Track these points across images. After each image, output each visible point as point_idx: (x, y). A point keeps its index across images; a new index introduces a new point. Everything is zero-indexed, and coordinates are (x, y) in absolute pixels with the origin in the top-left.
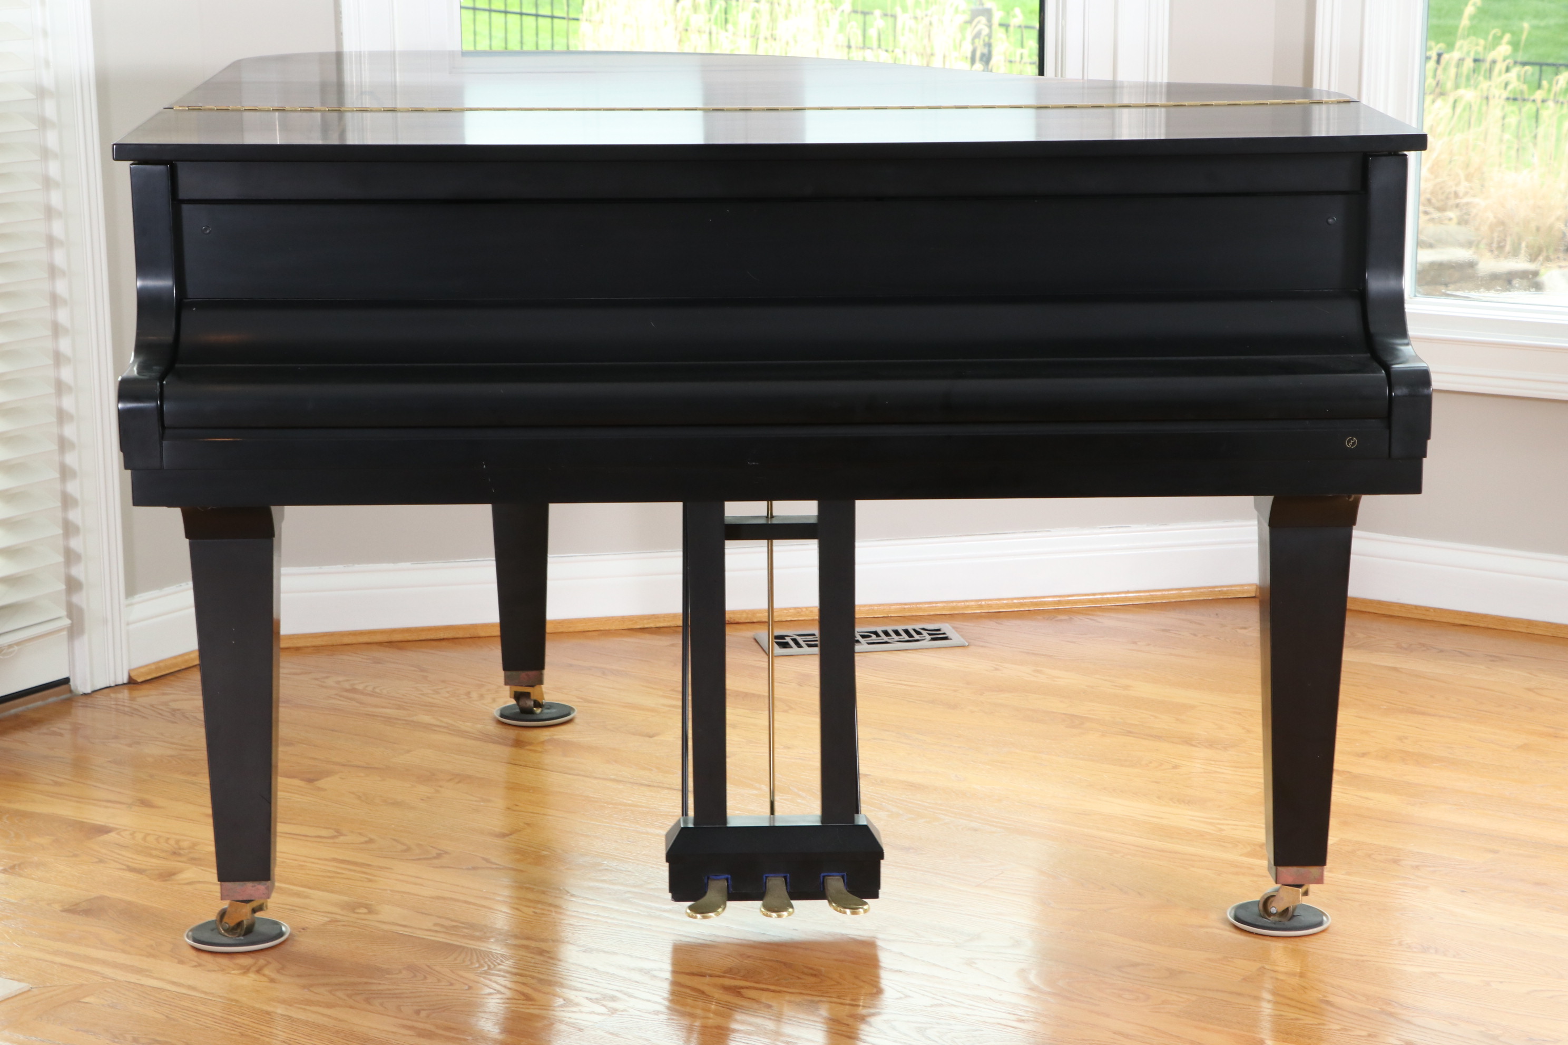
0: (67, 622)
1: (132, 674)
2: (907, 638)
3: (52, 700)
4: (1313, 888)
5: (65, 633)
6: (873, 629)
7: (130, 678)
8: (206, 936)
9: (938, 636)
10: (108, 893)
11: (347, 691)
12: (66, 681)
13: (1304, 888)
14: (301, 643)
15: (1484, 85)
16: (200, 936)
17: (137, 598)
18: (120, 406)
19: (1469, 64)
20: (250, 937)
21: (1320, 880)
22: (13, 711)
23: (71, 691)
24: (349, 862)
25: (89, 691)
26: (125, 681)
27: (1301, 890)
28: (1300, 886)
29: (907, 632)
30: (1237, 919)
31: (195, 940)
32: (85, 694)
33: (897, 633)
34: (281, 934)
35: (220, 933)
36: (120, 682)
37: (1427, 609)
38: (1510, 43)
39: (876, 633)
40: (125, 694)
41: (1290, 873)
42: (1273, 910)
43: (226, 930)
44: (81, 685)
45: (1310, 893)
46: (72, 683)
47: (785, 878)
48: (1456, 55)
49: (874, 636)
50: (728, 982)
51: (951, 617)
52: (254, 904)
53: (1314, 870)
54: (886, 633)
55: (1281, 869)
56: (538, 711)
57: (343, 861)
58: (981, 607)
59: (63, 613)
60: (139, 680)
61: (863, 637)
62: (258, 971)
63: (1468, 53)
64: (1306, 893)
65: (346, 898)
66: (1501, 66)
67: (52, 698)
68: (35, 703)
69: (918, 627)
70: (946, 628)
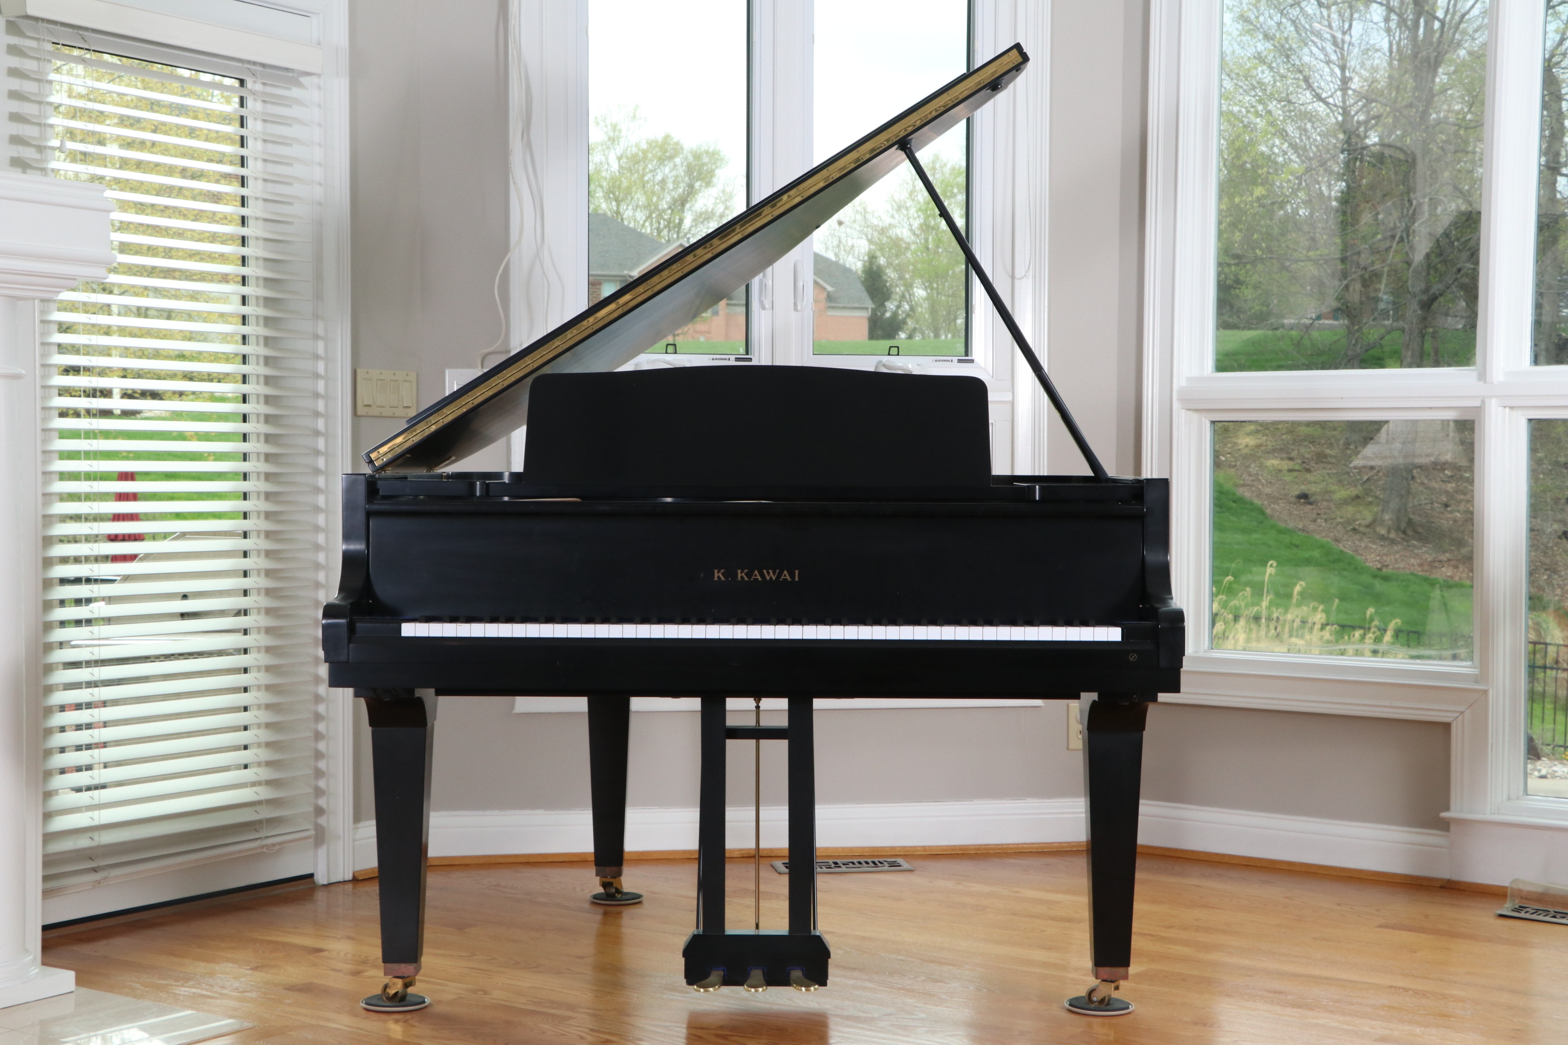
0: (314, 832)
1: (356, 875)
2: (873, 865)
3: (302, 887)
4: (1122, 983)
5: (311, 841)
6: (851, 861)
7: (354, 877)
8: (374, 1002)
9: (893, 865)
10: (315, 981)
11: (495, 886)
12: (311, 876)
13: (1116, 984)
14: (469, 862)
15: (1308, 637)
16: (369, 1001)
17: (361, 824)
18: (323, 622)
19: (1297, 623)
20: (403, 1003)
21: (1126, 977)
22: (275, 892)
23: (314, 883)
24: (478, 969)
25: (325, 882)
26: (351, 878)
27: (1113, 985)
28: (1112, 982)
29: (874, 862)
30: (1071, 1005)
31: (367, 1004)
32: (324, 886)
33: (867, 863)
34: (424, 1002)
35: (383, 1001)
36: (347, 879)
37: (1223, 855)
38: (1323, 611)
39: (853, 863)
40: (350, 886)
41: (1106, 971)
42: (1095, 999)
43: (386, 998)
44: (321, 879)
45: (1121, 987)
46: (315, 877)
47: (763, 970)
48: (1289, 617)
49: (851, 864)
50: (720, 1032)
51: (905, 856)
52: (407, 980)
53: (1121, 970)
54: (860, 863)
55: (1098, 968)
56: (619, 896)
57: (472, 968)
58: (925, 850)
59: (311, 827)
60: (360, 878)
61: (844, 864)
62: (405, 1021)
63: (1297, 616)
64: (1117, 988)
65: (471, 987)
66: (1318, 626)
67: (301, 886)
68: (291, 888)
69: (881, 860)
70: (900, 861)
